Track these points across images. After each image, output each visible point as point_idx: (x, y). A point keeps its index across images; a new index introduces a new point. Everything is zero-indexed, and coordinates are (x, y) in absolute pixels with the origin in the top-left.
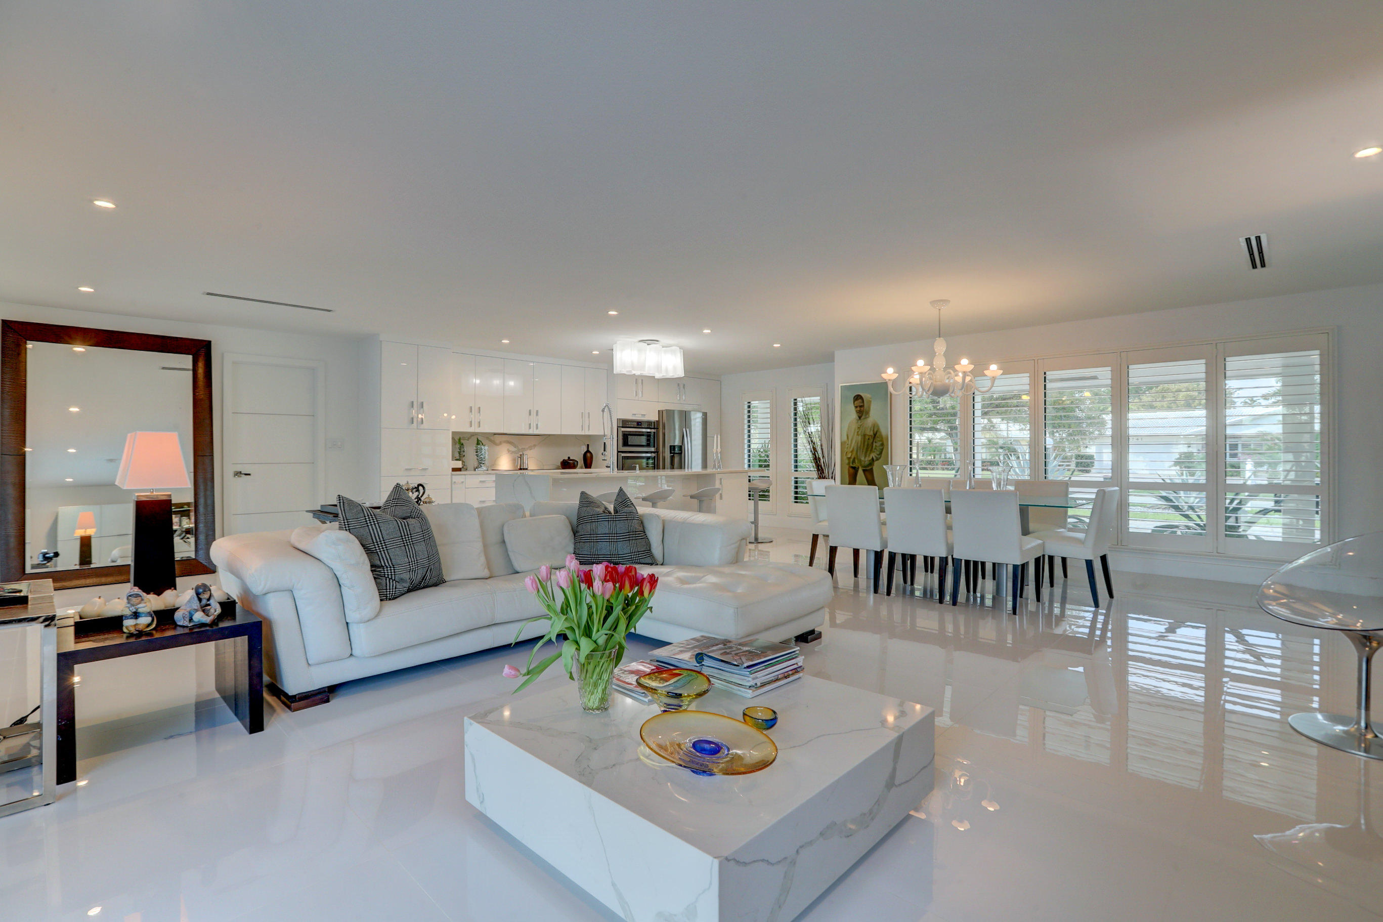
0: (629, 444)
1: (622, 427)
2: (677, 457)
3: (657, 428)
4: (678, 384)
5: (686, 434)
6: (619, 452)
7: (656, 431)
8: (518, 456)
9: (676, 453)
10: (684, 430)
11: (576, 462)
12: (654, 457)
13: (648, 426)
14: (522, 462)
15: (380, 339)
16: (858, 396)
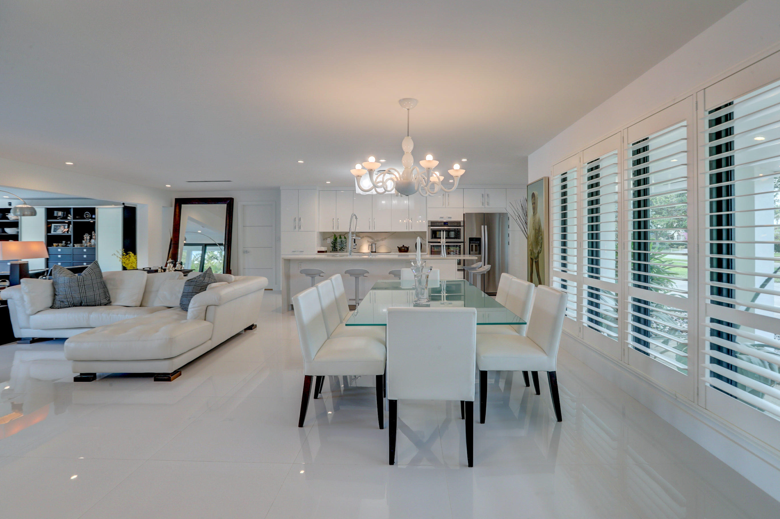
0: (437, 237)
1: (431, 226)
2: (476, 246)
3: (464, 226)
4: (482, 195)
5: (484, 229)
6: (429, 242)
7: (462, 228)
8: (374, 246)
9: (475, 243)
10: (483, 227)
11: (408, 248)
12: (460, 246)
13: (454, 225)
14: (372, 248)
15: (281, 189)
16: (533, 194)
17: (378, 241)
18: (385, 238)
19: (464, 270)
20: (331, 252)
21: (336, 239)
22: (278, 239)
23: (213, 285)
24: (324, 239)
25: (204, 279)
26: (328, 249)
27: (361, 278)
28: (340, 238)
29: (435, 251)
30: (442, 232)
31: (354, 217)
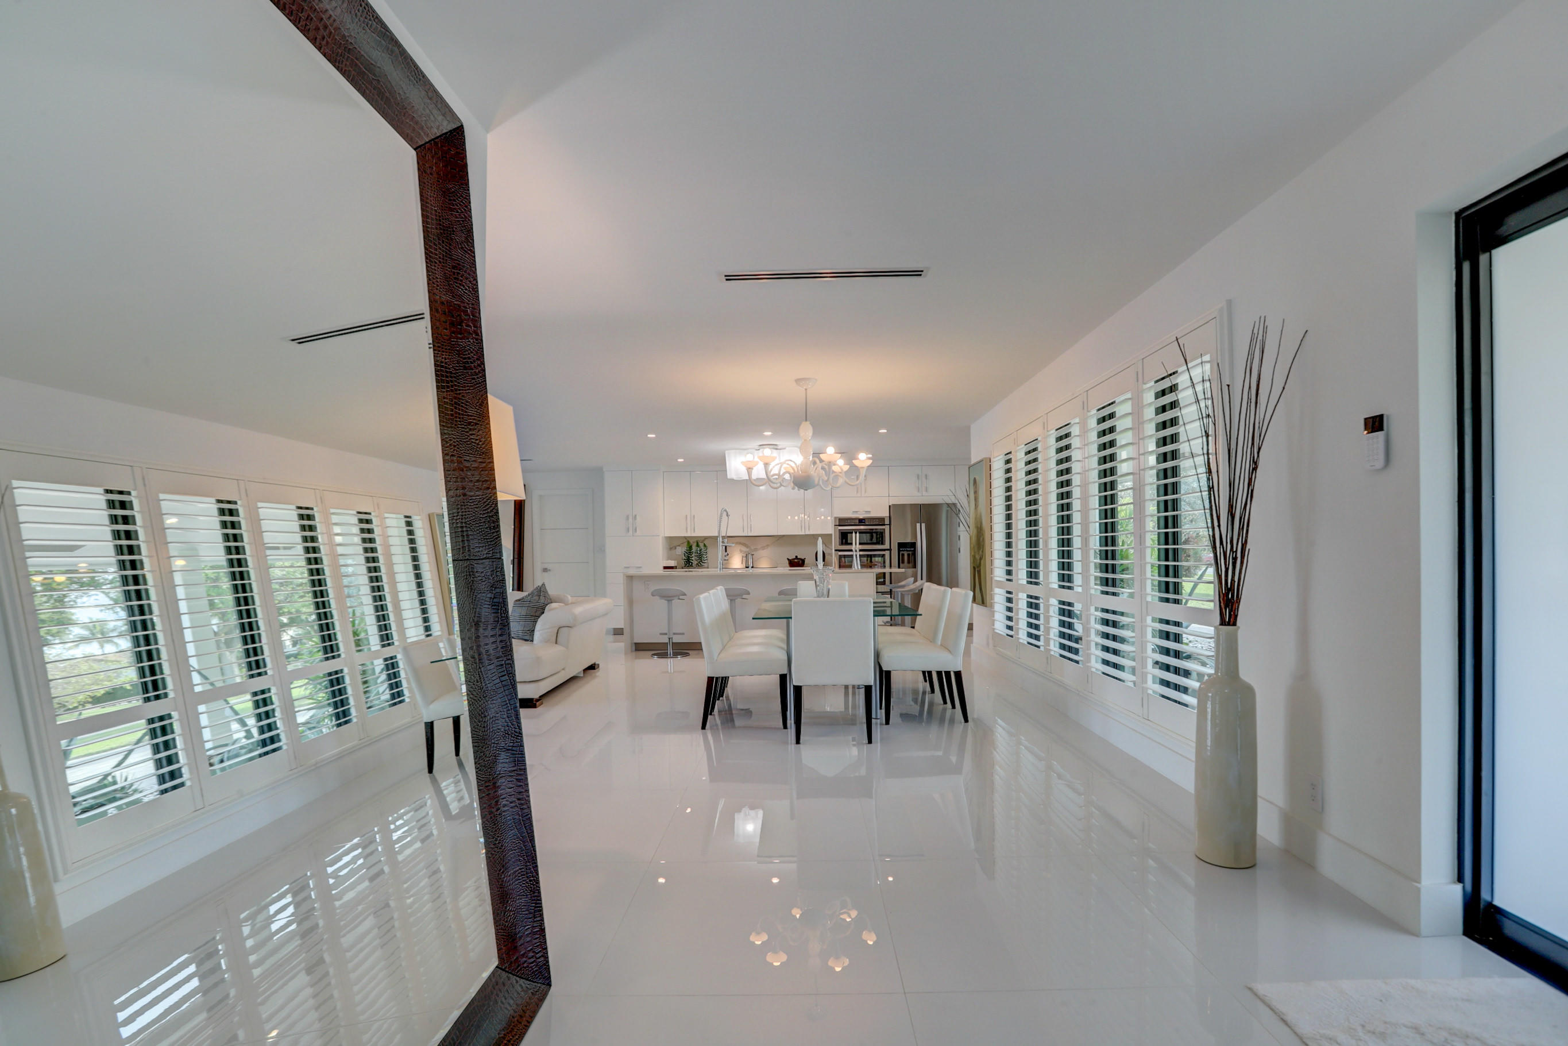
0: (848, 542)
1: (839, 525)
2: (908, 555)
3: (890, 525)
4: (918, 475)
5: (921, 529)
6: (836, 550)
7: (887, 528)
8: (750, 556)
9: (907, 551)
10: (918, 525)
11: (803, 561)
12: (883, 556)
13: (874, 523)
14: (747, 561)
15: (604, 470)
16: (975, 479)
17: (756, 550)
18: (768, 545)
19: (891, 592)
20: (683, 568)
21: (691, 548)
22: (600, 549)
23: (554, 605)
24: (671, 549)
25: (539, 598)
26: (678, 563)
27: (738, 600)
28: (698, 545)
29: (845, 563)
30: (854, 534)
31: (725, 513)
